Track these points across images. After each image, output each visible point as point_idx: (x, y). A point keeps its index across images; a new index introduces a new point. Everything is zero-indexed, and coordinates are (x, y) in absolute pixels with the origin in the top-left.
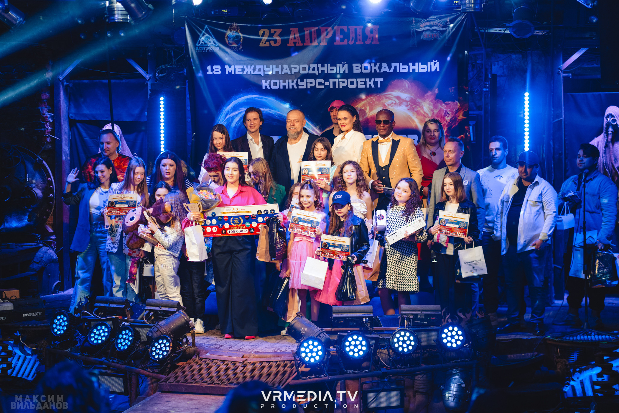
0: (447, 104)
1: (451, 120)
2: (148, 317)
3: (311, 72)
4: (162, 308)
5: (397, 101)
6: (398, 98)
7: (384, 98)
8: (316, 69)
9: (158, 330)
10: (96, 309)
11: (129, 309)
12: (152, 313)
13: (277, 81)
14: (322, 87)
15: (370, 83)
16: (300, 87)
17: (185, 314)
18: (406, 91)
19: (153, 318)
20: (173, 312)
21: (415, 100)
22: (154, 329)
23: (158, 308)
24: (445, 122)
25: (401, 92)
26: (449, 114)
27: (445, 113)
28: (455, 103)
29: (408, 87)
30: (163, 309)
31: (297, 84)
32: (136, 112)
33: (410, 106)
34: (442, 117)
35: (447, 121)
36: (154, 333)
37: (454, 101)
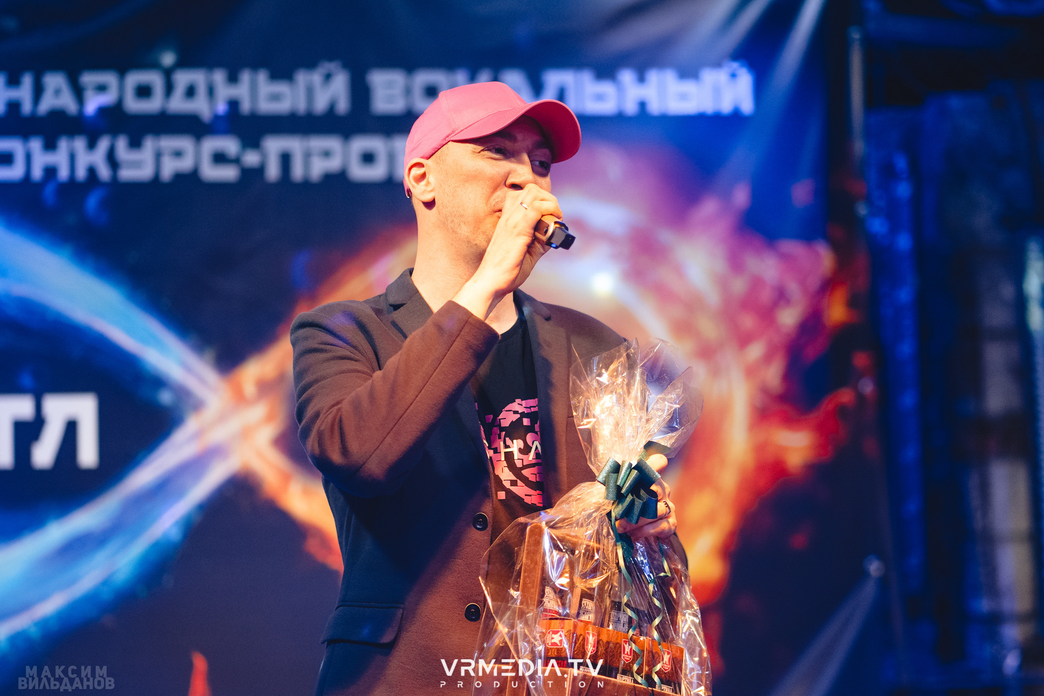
0: (785, 258)
1: (799, 324)
3: (178, 104)
8: (202, 91)
13: (15, 146)
14: (228, 173)
16: (126, 174)
21: (650, 235)
24: (776, 332)
26: (792, 299)
27: (776, 296)
28: (817, 253)
31: (112, 160)
33: (626, 262)
34: (761, 311)
35: (782, 330)
37: (809, 240)
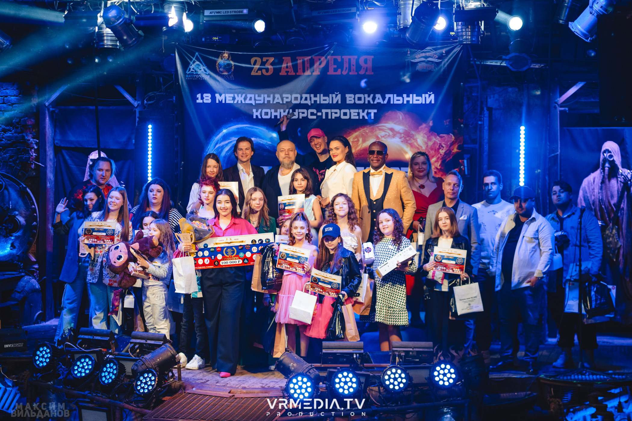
0: (441, 137)
1: (445, 153)
2: (133, 350)
3: (303, 102)
4: (148, 341)
5: (391, 133)
6: (392, 130)
7: (377, 129)
8: (308, 99)
9: (144, 364)
10: (80, 341)
11: (113, 342)
12: (137, 346)
13: (268, 111)
14: (315, 117)
15: (363, 114)
17: (172, 348)
18: (400, 123)
19: (138, 351)
20: (159, 346)
21: (409, 132)
22: (140, 363)
23: (143, 341)
24: (439, 155)
25: (395, 124)
26: (443, 147)
27: (439, 146)
28: (450, 136)
29: (402, 118)
32: (124, 139)
33: (403, 138)
34: (436, 150)
35: (441, 154)
36: (139, 367)
37: (448, 134)
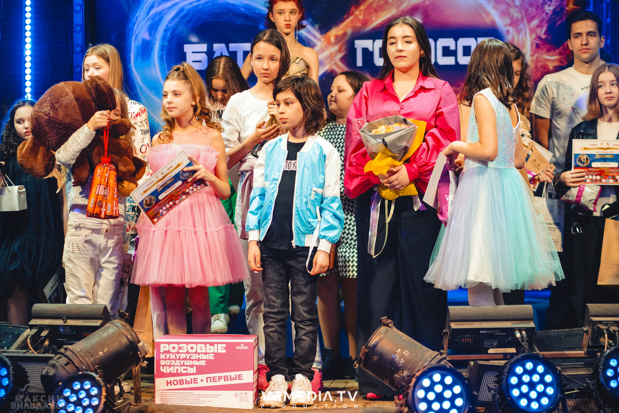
1: (554, 11)
2: (36, 340)
4: (69, 320)
9: (70, 362)
12: (44, 333)
19: (47, 343)
20: (95, 328)
22: (60, 361)
23: (60, 322)
24: (544, 15)
30: (70, 322)
35: (547, 13)
36: (60, 369)
